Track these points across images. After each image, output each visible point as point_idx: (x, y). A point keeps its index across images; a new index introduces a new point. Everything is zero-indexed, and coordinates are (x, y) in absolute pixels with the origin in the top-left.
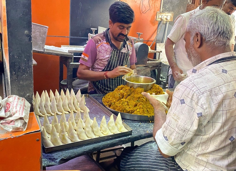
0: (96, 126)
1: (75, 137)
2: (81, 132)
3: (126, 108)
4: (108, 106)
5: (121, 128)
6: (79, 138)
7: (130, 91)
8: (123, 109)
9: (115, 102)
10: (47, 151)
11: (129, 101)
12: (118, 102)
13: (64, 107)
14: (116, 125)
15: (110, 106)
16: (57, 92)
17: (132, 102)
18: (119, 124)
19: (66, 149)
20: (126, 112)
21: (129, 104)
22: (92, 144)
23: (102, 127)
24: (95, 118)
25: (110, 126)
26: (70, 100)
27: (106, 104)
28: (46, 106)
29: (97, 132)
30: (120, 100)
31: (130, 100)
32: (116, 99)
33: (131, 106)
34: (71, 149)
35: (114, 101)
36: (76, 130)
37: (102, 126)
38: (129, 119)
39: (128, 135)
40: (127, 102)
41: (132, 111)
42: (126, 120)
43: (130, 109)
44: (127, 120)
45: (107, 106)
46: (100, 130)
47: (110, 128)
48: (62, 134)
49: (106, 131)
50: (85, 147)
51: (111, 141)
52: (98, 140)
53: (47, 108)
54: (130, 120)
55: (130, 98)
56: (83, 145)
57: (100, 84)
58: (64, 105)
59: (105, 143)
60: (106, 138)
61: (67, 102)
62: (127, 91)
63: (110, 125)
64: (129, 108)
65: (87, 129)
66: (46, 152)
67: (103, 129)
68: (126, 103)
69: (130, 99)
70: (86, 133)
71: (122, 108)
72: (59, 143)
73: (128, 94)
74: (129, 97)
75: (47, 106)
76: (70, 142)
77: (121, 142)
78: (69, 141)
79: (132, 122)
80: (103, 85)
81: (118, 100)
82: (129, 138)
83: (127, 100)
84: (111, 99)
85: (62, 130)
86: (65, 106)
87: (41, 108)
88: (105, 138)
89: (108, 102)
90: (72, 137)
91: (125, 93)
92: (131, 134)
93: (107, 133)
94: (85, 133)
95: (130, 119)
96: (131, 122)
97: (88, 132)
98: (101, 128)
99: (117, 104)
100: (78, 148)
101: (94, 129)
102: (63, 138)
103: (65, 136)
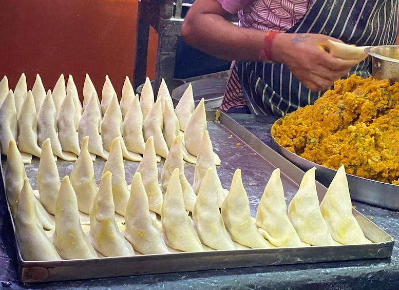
0: (239, 207)
1: (150, 234)
2: (178, 221)
3: (369, 157)
4: (292, 148)
5: (345, 228)
6: (169, 246)
7: (389, 95)
8: (354, 162)
9: (321, 137)
10: (28, 276)
11: (381, 133)
12: (334, 137)
13: (129, 137)
14: (324, 213)
15: (300, 150)
16: (109, 87)
17: (392, 139)
18: (337, 210)
19: (109, 278)
20: (366, 173)
21: (382, 144)
22: (217, 275)
23: (266, 213)
24: (239, 171)
25: (298, 215)
26: (152, 115)
27: (285, 142)
28: (62, 124)
29: (244, 229)
30: (344, 131)
31: (387, 129)
32: (328, 124)
33: (390, 151)
34: (128, 283)
35: (320, 130)
36: (158, 216)
37: (268, 209)
38: (375, 202)
39: (375, 260)
40: (375, 135)
41: (393, 175)
42: (363, 206)
43: (384, 165)
44: (367, 207)
45: (290, 151)
46: (258, 227)
47: (299, 222)
48: (101, 216)
49: (279, 230)
50: (190, 280)
51: (300, 271)
52: (248, 261)
53: (64, 131)
54: (384, 208)
55: (388, 123)
56: (183, 273)
57: (270, 85)
58: (128, 132)
59: (274, 279)
60: (280, 259)
61: (139, 120)
62: (374, 93)
63: (299, 209)
64: (382, 158)
65: (204, 213)
66: (25, 281)
67: (269, 221)
68: (369, 139)
69: (386, 125)
70: (200, 229)
71: (351, 156)
72: (81, 251)
73: (379, 105)
74: (382, 118)
75: (67, 124)
76: (127, 252)
77: (345, 282)
78: (126, 248)
79: (392, 216)
80: (278, 91)
81: (335, 131)
82: (381, 273)
83: (373, 128)
84: (305, 127)
85: (99, 199)
86: (131, 132)
87: (42, 128)
88: (274, 259)
89: (295, 137)
90: (139, 233)
91: (367, 102)
92: (387, 260)
93: (284, 238)
94: (196, 227)
95: (383, 204)
96: (384, 216)
97: (207, 224)
98: (261, 218)
99: (332, 142)
100: (159, 281)
101: (233, 218)
102: (103, 235)
103: (112, 225)
